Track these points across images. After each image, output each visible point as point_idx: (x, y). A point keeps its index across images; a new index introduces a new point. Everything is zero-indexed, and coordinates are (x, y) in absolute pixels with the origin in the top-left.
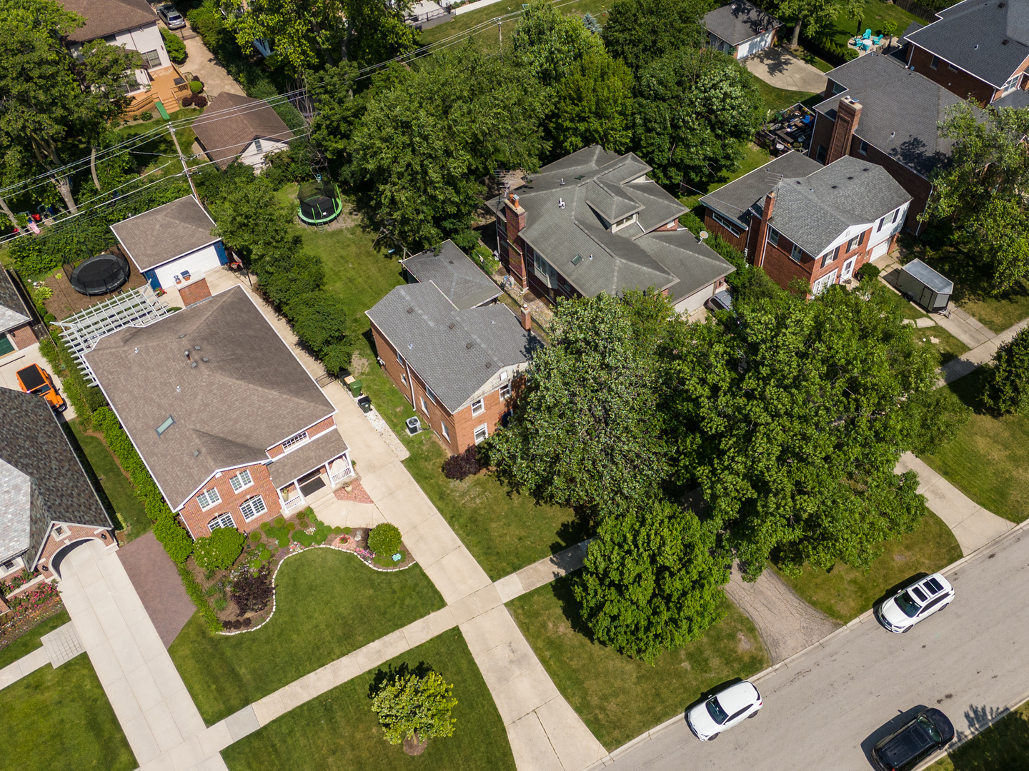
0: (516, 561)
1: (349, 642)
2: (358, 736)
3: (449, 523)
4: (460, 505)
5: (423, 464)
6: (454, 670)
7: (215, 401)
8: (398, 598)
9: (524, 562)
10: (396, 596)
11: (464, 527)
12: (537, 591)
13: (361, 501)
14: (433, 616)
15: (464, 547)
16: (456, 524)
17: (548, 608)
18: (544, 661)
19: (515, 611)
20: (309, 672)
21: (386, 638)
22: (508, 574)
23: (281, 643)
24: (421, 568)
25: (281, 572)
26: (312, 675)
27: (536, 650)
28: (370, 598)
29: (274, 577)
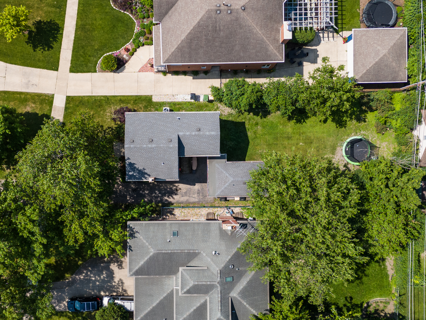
0: (70, 111)
1: (81, 28)
2: (41, 12)
3: (106, 96)
4: (112, 106)
5: (144, 104)
6: (41, 59)
7: (193, 7)
8: (86, 56)
9: (66, 113)
10: (87, 56)
11: (100, 101)
12: (50, 110)
13: (143, 67)
14: (69, 65)
15: (91, 95)
16: (104, 98)
17: (41, 109)
18: (21, 93)
19: (48, 96)
20: (78, 8)
21: (72, 42)
22: (66, 104)
23: (98, 3)
24: (93, 72)
25: (130, 18)
26: (77, 8)
27: (27, 94)
28: (94, 46)
29: (130, 15)
